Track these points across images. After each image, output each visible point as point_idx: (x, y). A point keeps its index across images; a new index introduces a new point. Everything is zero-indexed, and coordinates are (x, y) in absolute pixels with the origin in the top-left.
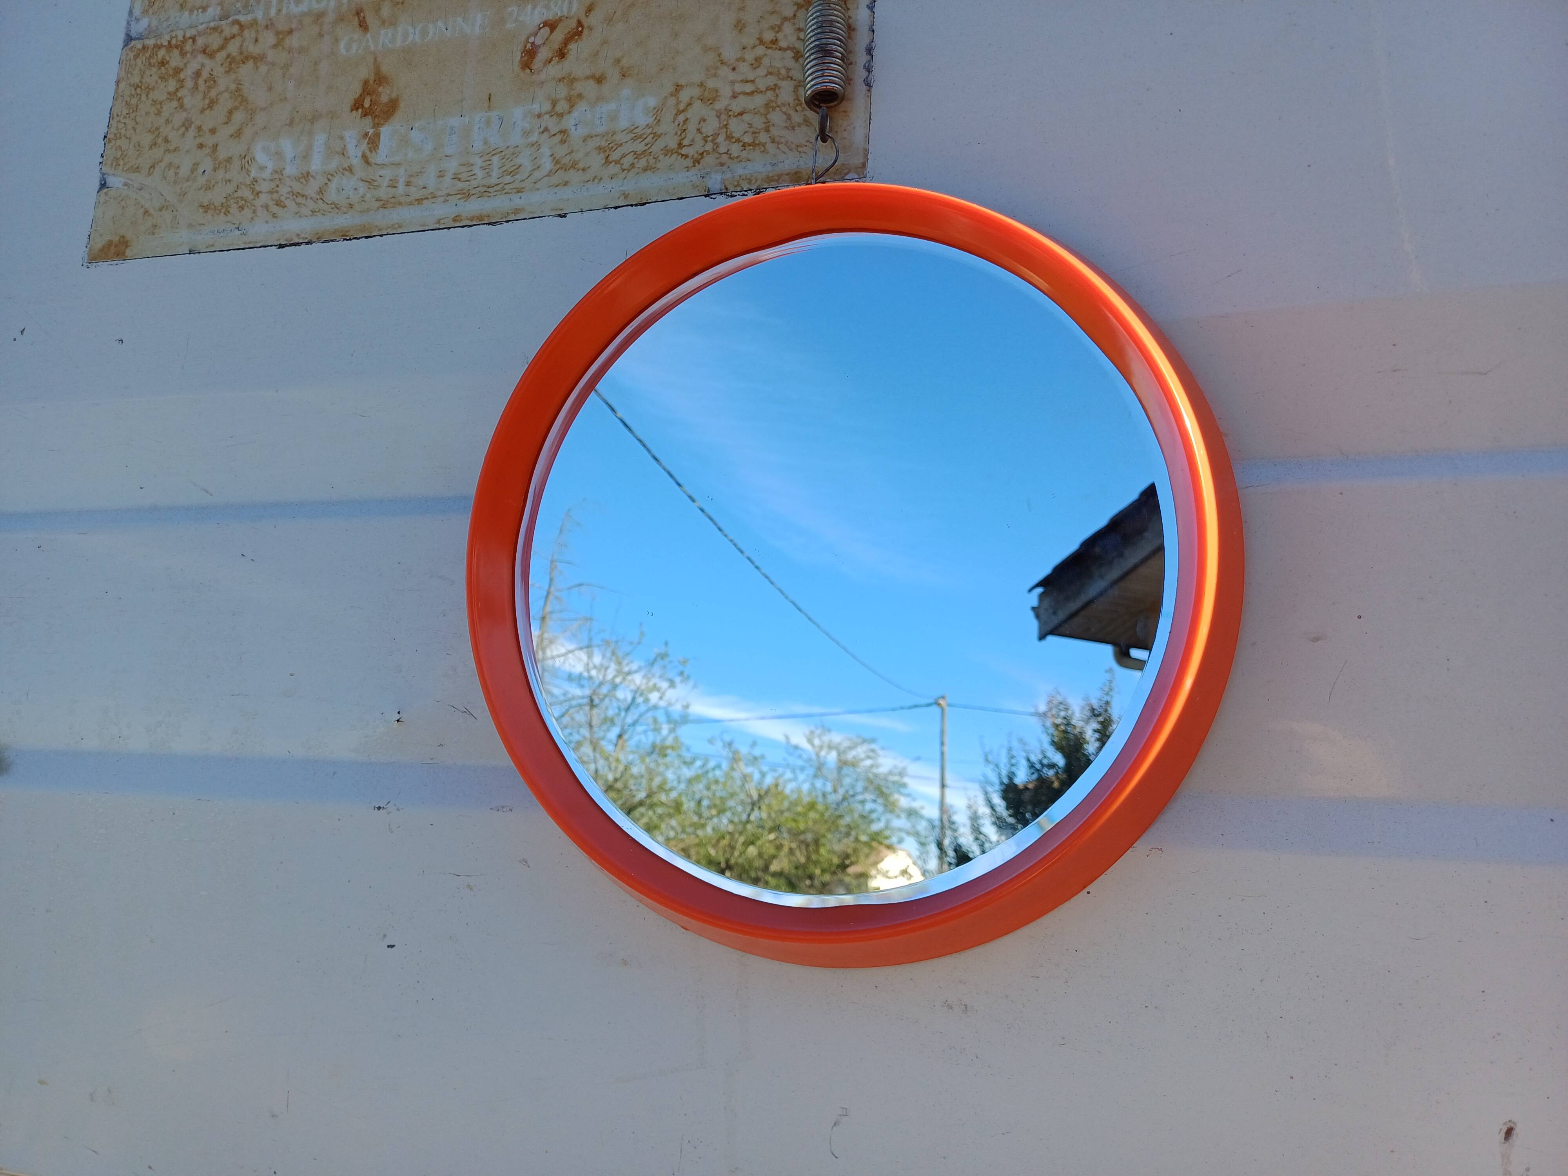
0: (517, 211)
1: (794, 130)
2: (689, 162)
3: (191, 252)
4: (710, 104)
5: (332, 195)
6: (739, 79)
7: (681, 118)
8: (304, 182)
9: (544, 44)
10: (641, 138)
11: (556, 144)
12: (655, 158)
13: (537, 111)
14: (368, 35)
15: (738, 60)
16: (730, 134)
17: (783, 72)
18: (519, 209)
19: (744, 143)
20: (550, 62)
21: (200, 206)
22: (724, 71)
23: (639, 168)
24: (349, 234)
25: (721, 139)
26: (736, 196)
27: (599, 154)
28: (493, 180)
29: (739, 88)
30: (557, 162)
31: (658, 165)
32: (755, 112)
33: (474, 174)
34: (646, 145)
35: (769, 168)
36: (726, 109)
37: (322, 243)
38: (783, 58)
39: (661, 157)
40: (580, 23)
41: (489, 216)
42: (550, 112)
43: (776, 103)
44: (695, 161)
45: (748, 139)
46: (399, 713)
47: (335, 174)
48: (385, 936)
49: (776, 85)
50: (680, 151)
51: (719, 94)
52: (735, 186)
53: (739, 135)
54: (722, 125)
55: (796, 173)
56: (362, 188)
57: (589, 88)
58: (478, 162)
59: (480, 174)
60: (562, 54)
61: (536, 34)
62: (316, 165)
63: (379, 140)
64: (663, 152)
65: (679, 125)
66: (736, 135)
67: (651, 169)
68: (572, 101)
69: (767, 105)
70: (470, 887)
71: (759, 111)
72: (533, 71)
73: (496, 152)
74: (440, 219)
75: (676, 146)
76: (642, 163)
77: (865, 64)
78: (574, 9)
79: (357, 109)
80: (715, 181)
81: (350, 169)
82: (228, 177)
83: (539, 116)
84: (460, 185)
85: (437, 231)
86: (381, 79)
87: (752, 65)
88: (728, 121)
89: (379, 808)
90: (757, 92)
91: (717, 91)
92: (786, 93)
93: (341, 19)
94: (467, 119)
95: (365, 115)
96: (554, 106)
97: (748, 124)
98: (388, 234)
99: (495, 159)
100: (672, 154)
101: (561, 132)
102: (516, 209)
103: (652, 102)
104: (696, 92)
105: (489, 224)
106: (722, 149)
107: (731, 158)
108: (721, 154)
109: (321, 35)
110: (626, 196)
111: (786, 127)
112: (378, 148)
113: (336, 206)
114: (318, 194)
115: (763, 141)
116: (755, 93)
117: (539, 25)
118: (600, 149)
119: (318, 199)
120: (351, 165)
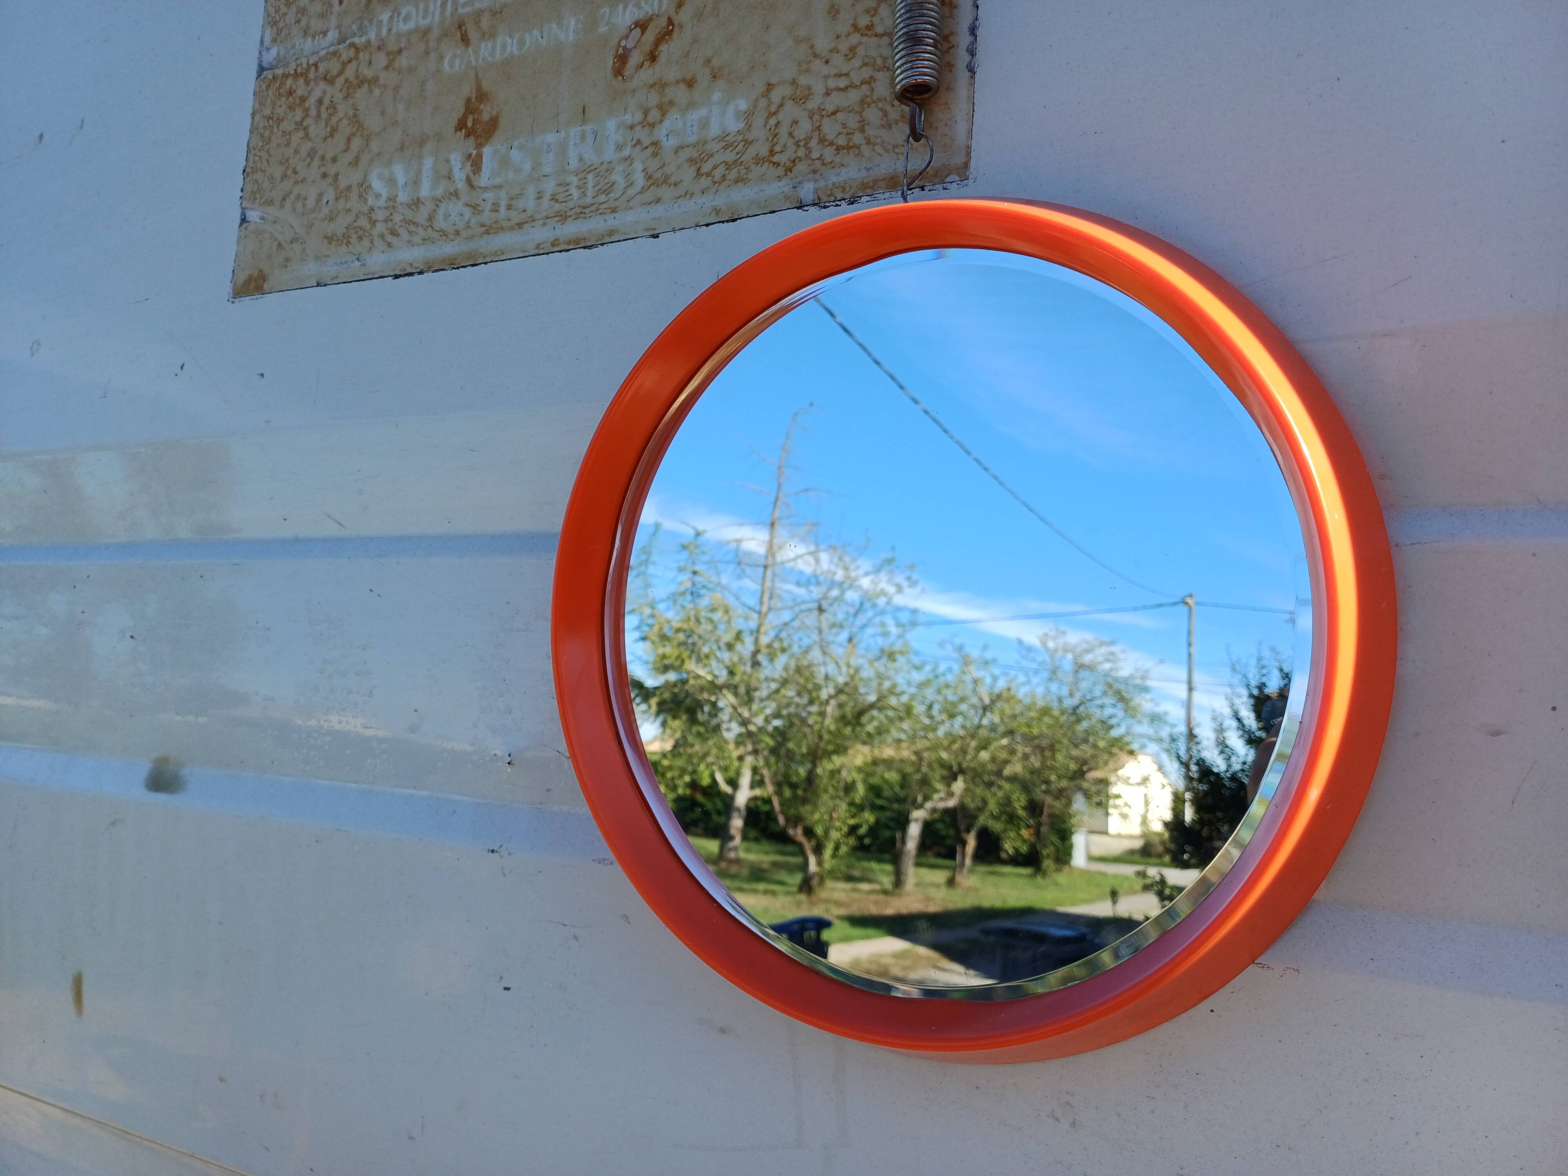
0: (611, 233)
1: (891, 128)
2: (780, 171)
3: (318, 285)
4: (803, 103)
5: (440, 222)
6: (833, 73)
7: (772, 121)
8: (415, 209)
9: (635, 47)
10: (732, 146)
11: (648, 158)
12: (746, 168)
13: (629, 122)
14: (470, 49)
15: (831, 51)
16: (823, 136)
17: (879, 61)
18: (613, 231)
19: (838, 146)
20: (641, 67)
21: (325, 237)
22: (817, 65)
23: (730, 180)
24: (456, 262)
25: (813, 143)
26: (829, 206)
27: (691, 166)
28: (589, 200)
29: (832, 84)
30: (650, 177)
31: (750, 176)
32: (850, 110)
33: (571, 195)
34: (738, 154)
35: (864, 173)
36: (818, 109)
37: (433, 272)
38: (879, 46)
39: (753, 167)
40: (670, 21)
41: (585, 239)
42: (642, 123)
43: (872, 98)
44: (787, 169)
45: (841, 141)
46: (509, 755)
47: (443, 200)
48: (501, 978)
49: (871, 77)
50: (771, 158)
51: (811, 92)
52: (828, 196)
53: (832, 138)
54: (814, 126)
55: (893, 178)
56: (467, 212)
57: (680, 93)
58: (574, 180)
59: (575, 193)
60: (653, 57)
61: (627, 37)
62: (425, 191)
63: (482, 162)
64: (754, 161)
65: (770, 129)
66: (830, 137)
67: (743, 180)
68: (663, 110)
69: (862, 101)
70: (575, 937)
71: (853, 109)
72: (625, 78)
73: (592, 169)
74: (540, 244)
75: (767, 154)
76: (733, 175)
77: (969, 46)
78: (664, 7)
79: (461, 130)
80: (807, 191)
81: (456, 194)
82: (348, 206)
83: (632, 127)
84: (557, 206)
85: (537, 256)
86: (482, 96)
87: (846, 55)
88: (821, 122)
89: (493, 851)
90: (851, 86)
91: (809, 89)
93: (445, 34)
94: (563, 134)
95: (468, 135)
96: (646, 115)
97: (842, 124)
98: (491, 262)
99: (590, 177)
100: (764, 162)
101: (653, 144)
102: (610, 230)
103: (743, 105)
104: (787, 91)
105: (585, 248)
106: (815, 155)
107: (824, 164)
108: (813, 160)
109: (427, 53)
110: (717, 211)
111: (882, 125)
112: (481, 171)
113: (444, 233)
114: (428, 221)
115: (857, 142)
116: (850, 88)
117: (630, 27)
118: (692, 161)
119: (427, 227)
120: (457, 189)
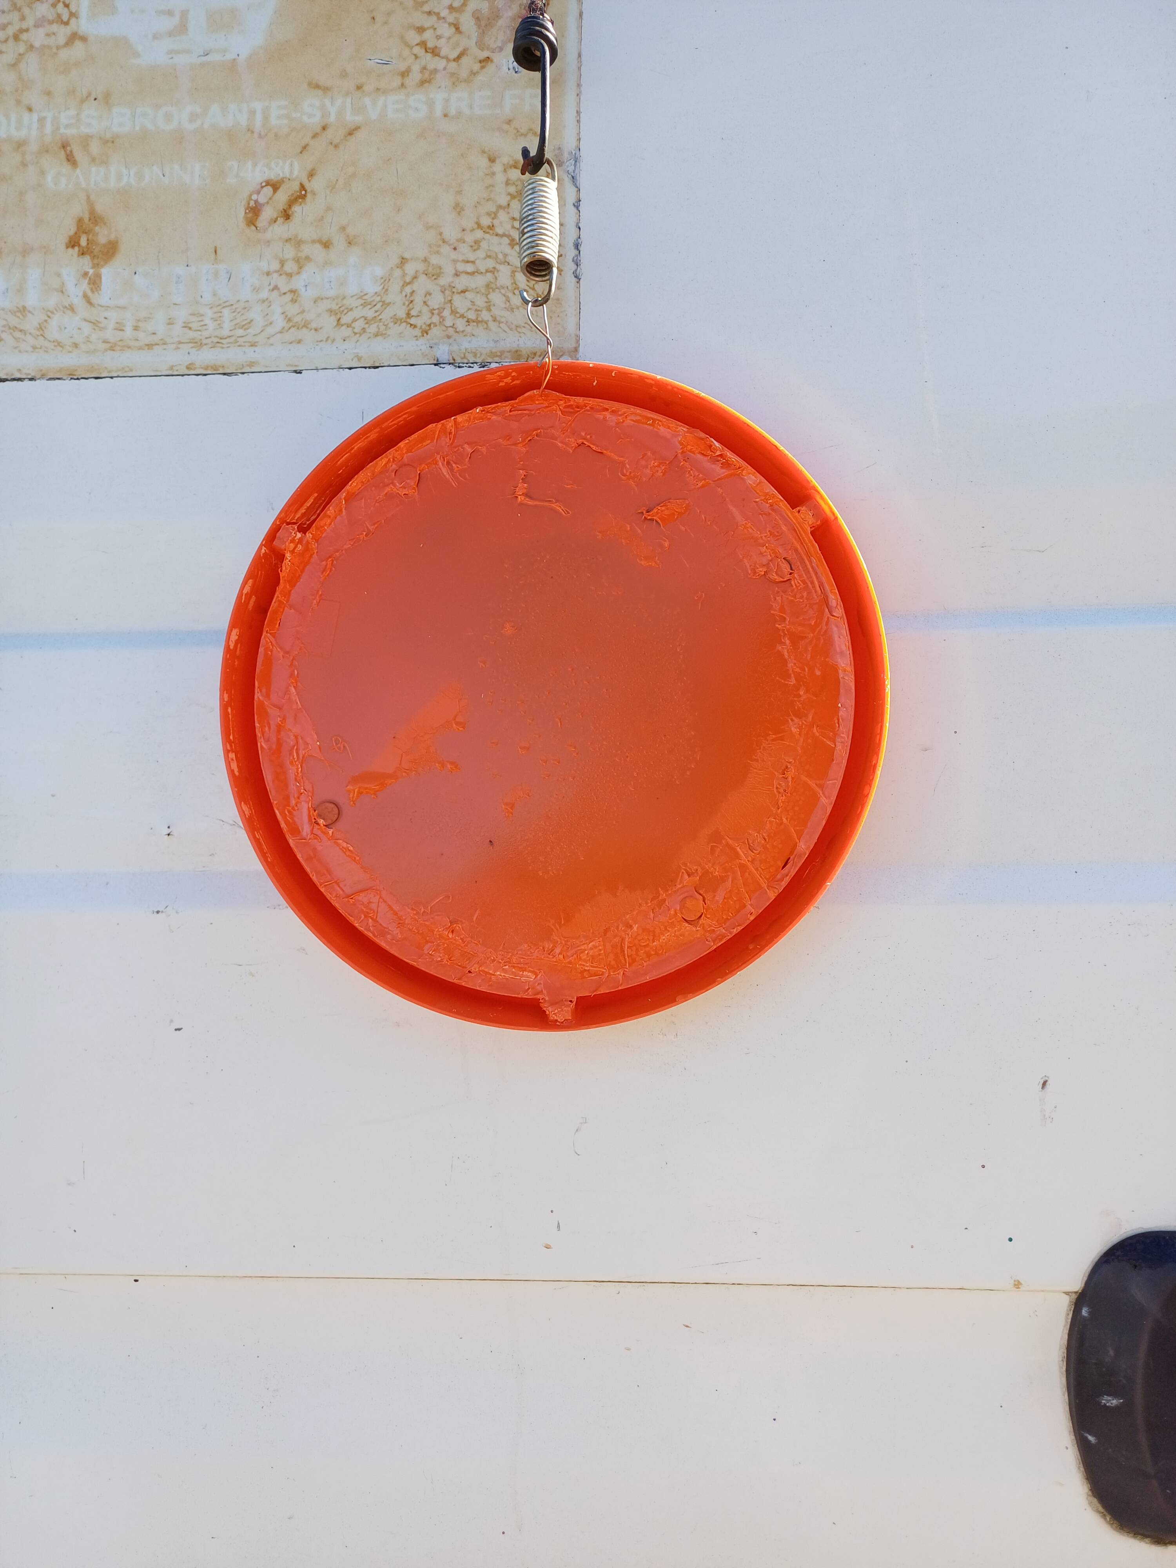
0: (252, 364)
1: (513, 311)
2: (417, 332)
4: (435, 279)
5: (53, 331)
6: (460, 259)
7: (408, 290)
8: (21, 317)
9: (268, 203)
10: (370, 305)
11: (286, 303)
12: (385, 325)
13: (266, 269)
14: (78, 171)
15: (458, 240)
16: (454, 309)
17: (500, 256)
18: (254, 362)
19: (468, 319)
20: (275, 222)
22: (446, 249)
23: (370, 333)
24: (77, 373)
25: (446, 313)
26: (463, 367)
27: (331, 316)
28: (226, 332)
29: (461, 267)
30: (289, 320)
31: (388, 332)
32: (477, 291)
33: (206, 325)
34: (376, 312)
35: (492, 344)
36: (450, 286)
37: (47, 380)
38: (500, 244)
39: (391, 325)
40: (302, 187)
41: (223, 367)
42: (279, 271)
43: (496, 285)
44: (424, 331)
45: (471, 315)
46: (169, 827)
47: (55, 312)
48: (172, 1021)
49: (494, 268)
50: (408, 320)
51: (442, 271)
52: (462, 358)
53: (463, 312)
54: (446, 300)
55: (517, 351)
56: (87, 328)
57: (317, 251)
58: (209, 313)
59: (211, 325)
60: (287, 216)
61: (258, 193)
62: (32, 299)
63: (101, 281)
64: (392, 320)
65: (406, 296)
66: (461, 311)
67: (382, 335)
68: (301, 262)
69: (488, 286)
70: (252, 975)
71: (481, 291)
72: (258, 228)
73: (226, 304)
74: (173, 366)
75: (404, 316)
76: (373, 328)
77: (574, 257)
78: (296, 173)
79: (73, 247)
80: (443, 352)
81: (71, 308)
83: (268, 274)
84: (192, 334)
85: (171, 377)
86: (96, 219)
87: (471, 246)
88: (452, 297)
89: (158, 912)
90: (477, 272)
91: (440, 268)
92: (503, 275)
93: (45, 150)
94: (193, 269)
95: (82, 254)
96: (283, 265)
97: (471, 302)
98: (118, 377)
99: (226, 312)
100: (401, 323)
101: (291, 291)
102: (251, 362)
103: (379, 271)
104: (421, 267)
105: (224, 374)
106: (449, 323)
107: (457, 332)
108: (447, 327)
109: (24, 165)
110: (359, 359)
111: (505, 308)
112: (100, 290)
113: (59, 344)
114: (38, 330)
115: (485, 319)
116: (476, 274)
117: (262, 183)
118: (331, 312)
119: (38, 336)
120: (72, 304)
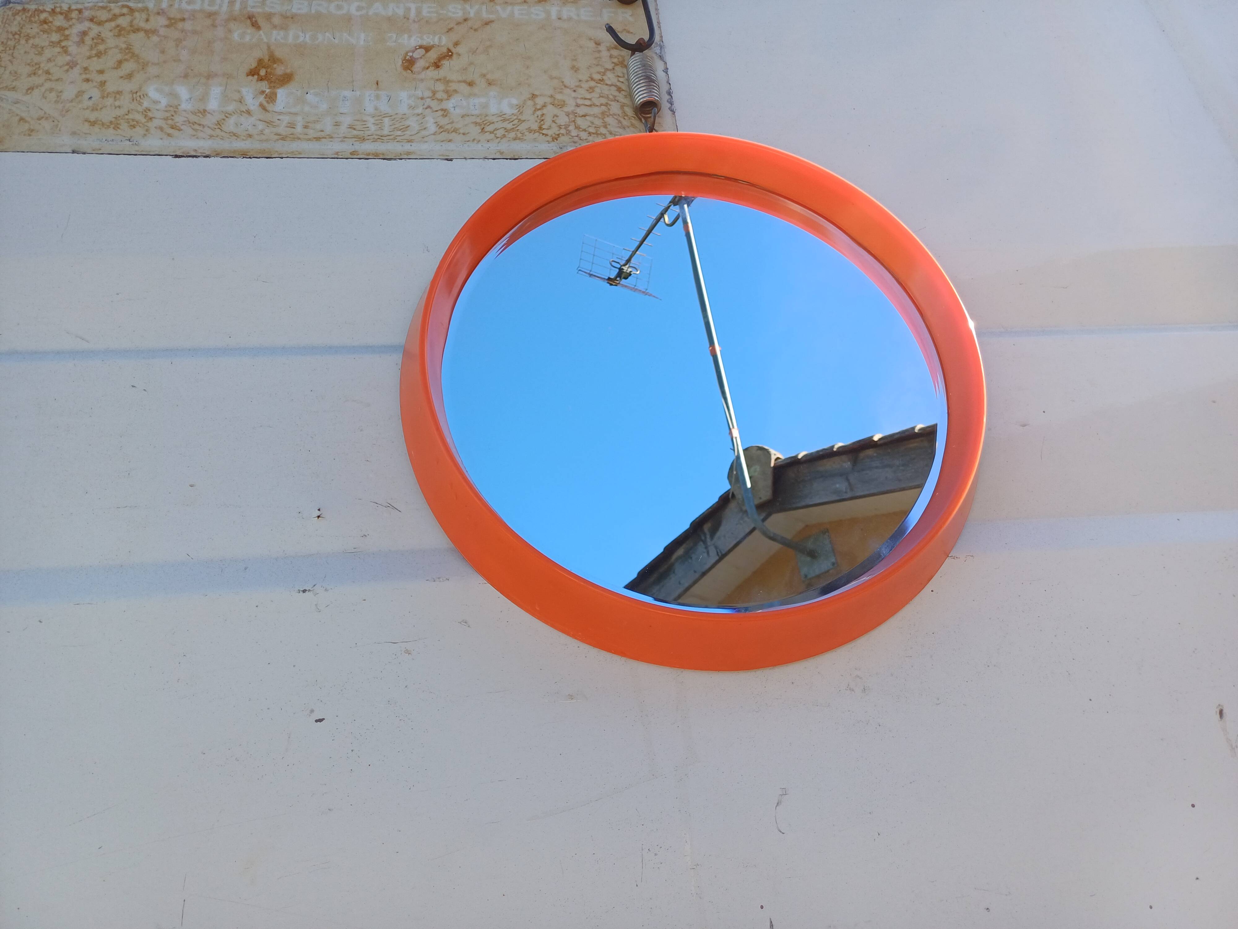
0: (408, 153)
1: (625, 129)
2: (549, 138)
3: (73, 152)
4: (560, 108)
5: (230, 127)
6: (579, 97)
7: (539, 113)
8: (201, 116)
9: (421, 58)
10: (509, 121)
11: (438, 117)
12: (522, 133)
13: (420, 95)
14: (261, 32)
15: (577, 86)
16: (578, 126)
17: (611, 97)
18: (410, 152)
19: (589, 132)
20: (427, 69)
21: (86, 121)
22: (567, 91)
23: (510, 138)
24: (248, 154)
25: (571, 128)
28: (386, 132)
29: (580, 102)
30: (441, 127)
31: (525, 138)
32: (595, 116)
33: (368, 127)
34: (513, 125)
36: (573, 112)
37: (220, 158)
38: (610, 90)
39: (527, 133)
40: (449, 51)
41: (384, 154)
42: (431, 97)
43: (609, 113)
44: (554, 138)
45: (592, 130)
46: (319, 509)
47: (233, 114)
48: (312, 712)
49: (607, 103)
50: (541, 131)
53: (585, 128)
54: (570, 120)
56: (261, 126)
57: (463, 87)
58: (370, 119)
59: (373, 128)
60: (437, 66)
61: (413, 52)
62: (213, 105)
63: (276, 97)
64: (527, 130)
65: (538, 117)
66: (583, 127)
67: (519, 139)
68: (449, 93)
69: (603, 113)
70: (408, 652)
71: (597, 116)
72: (413, 72)
73: (386, 115)
74: (338, 152)
75: (537, 128)
76: (512, 135)
77: (668, 100)
78: (444, 42)
79: (253, 75)
81: (248, 112)
82: (117, 103)
83: (422, 98)
84: (355, 133)
85: (336, 159)
86: (274, 60)
87: (587, 90)
88: (575, 119)
89: (304, 591)
90: (594, 105)
91: (564, 102)
92: (615, 108)
93: (233, 19)
94: (358, 93)
95: (261, 80)
96: (434, 94)
97: (591, 122)
98: (287, 157)
99: (386, 120)
100: (535, 132)
101: (442, 110)
102: (408, 152)
103: (514, 101)
104: (548, 100)
105: (384, 159)
106: (574, 134)
107: (581, 139)
108: (572, 136)
109: (214, 26)
110: (502, 153)
112: (275, 102)
113: (234, 135)
114: (216, 125)
115: (604, 133)
116: (593, 106)
117: (416, 47)
118: (477, 124)
119: (215, 128)
120: (249, 109)
